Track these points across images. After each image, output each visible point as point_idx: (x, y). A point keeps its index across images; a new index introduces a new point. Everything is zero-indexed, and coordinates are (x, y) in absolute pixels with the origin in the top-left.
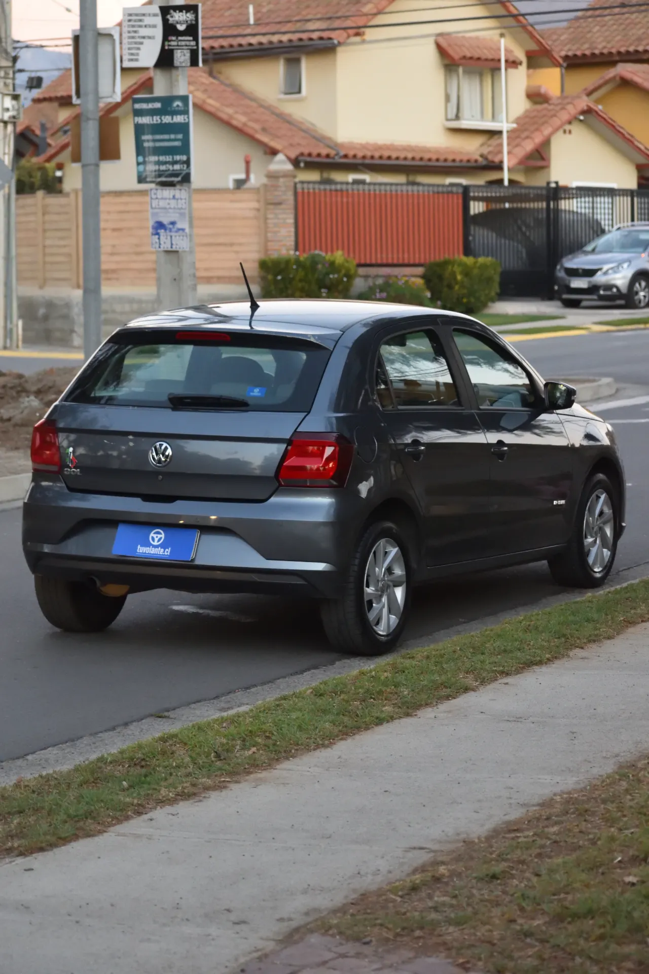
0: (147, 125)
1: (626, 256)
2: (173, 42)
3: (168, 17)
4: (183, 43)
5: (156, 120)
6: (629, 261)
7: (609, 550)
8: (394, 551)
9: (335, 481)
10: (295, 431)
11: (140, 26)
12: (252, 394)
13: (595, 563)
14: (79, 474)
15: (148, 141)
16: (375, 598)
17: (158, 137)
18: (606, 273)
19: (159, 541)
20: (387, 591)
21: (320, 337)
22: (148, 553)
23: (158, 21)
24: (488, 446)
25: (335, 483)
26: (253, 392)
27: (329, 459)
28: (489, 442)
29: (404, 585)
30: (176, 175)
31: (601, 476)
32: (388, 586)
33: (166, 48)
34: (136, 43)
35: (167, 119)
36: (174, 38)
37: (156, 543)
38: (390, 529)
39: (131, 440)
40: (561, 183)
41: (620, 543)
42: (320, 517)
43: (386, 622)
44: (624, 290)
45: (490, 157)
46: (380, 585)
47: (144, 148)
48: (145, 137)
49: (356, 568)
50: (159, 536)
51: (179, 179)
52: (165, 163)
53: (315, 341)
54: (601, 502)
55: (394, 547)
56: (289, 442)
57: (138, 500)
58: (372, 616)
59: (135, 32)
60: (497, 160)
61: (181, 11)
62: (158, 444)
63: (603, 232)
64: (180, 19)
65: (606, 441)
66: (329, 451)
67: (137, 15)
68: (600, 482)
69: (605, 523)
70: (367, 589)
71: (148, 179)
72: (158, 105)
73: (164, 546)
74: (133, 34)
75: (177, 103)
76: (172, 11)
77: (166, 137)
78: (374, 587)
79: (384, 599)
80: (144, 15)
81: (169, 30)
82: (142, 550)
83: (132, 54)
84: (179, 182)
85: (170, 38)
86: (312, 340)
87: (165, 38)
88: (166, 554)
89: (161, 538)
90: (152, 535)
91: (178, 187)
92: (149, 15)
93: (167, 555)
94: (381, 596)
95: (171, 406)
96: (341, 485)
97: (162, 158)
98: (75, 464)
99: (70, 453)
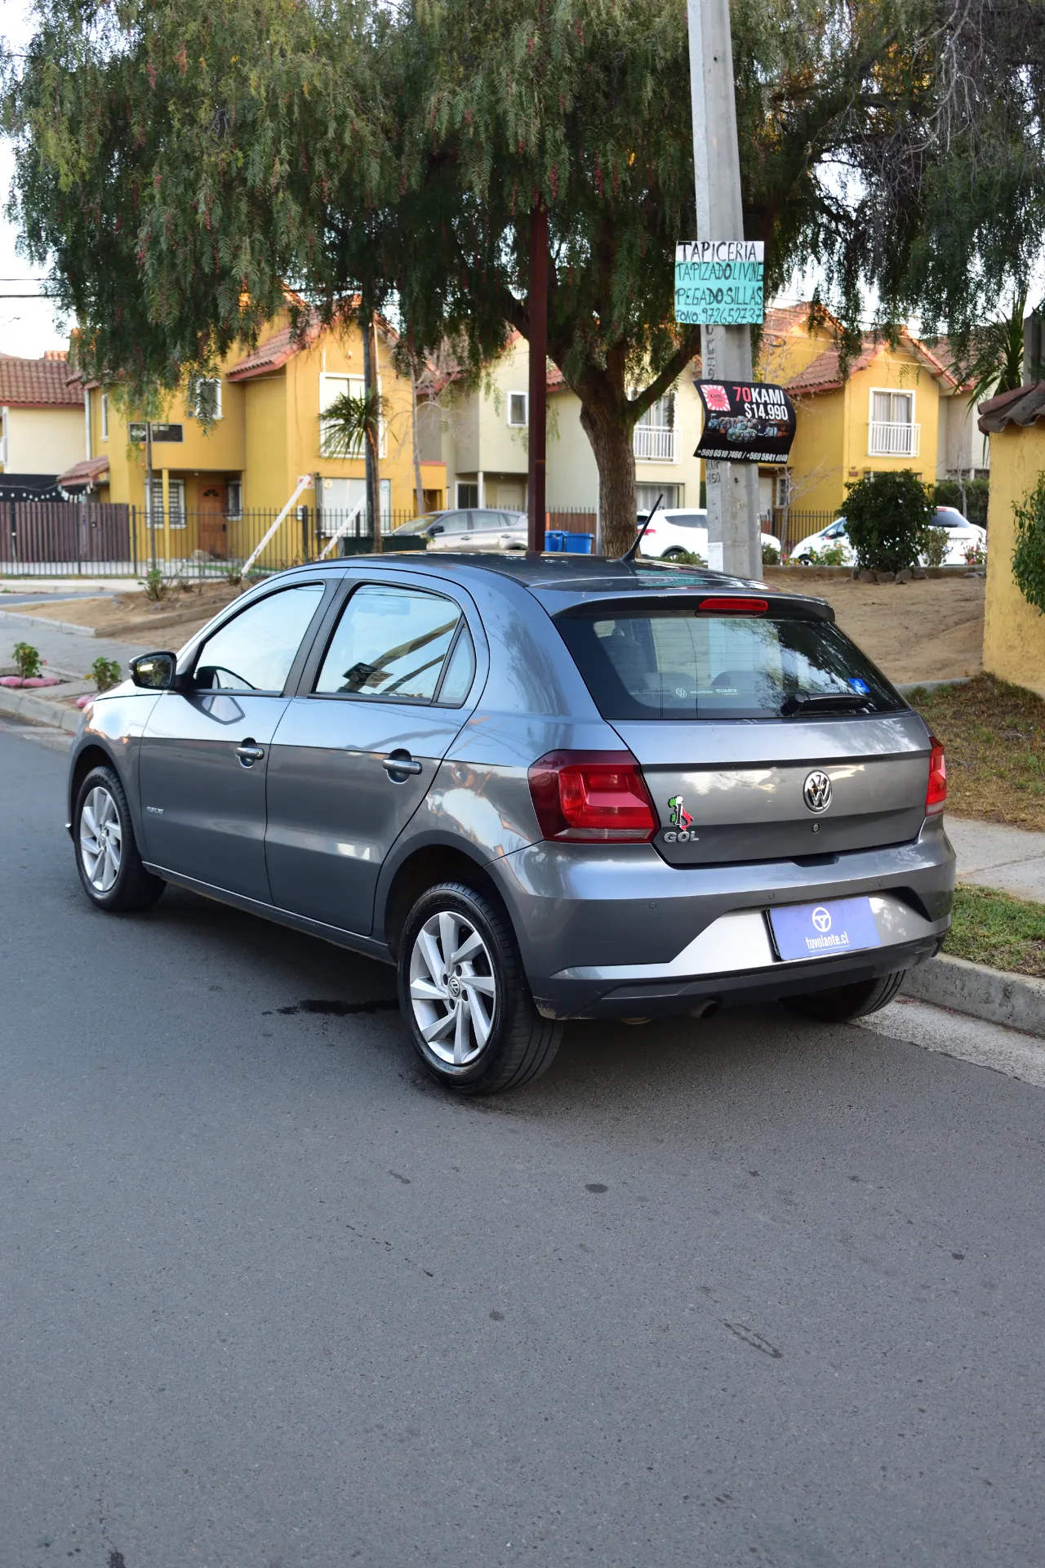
19: (827, 925)
22: (816, 949)
26: (856, 686)
37: (824, 930)
50: (824, 917)
62: (814, 777)
73: (836, 931)
89: (828, 921)
90: (814, 918)
93: (846, 943)
98: (690, 824)
99: (680, 805)
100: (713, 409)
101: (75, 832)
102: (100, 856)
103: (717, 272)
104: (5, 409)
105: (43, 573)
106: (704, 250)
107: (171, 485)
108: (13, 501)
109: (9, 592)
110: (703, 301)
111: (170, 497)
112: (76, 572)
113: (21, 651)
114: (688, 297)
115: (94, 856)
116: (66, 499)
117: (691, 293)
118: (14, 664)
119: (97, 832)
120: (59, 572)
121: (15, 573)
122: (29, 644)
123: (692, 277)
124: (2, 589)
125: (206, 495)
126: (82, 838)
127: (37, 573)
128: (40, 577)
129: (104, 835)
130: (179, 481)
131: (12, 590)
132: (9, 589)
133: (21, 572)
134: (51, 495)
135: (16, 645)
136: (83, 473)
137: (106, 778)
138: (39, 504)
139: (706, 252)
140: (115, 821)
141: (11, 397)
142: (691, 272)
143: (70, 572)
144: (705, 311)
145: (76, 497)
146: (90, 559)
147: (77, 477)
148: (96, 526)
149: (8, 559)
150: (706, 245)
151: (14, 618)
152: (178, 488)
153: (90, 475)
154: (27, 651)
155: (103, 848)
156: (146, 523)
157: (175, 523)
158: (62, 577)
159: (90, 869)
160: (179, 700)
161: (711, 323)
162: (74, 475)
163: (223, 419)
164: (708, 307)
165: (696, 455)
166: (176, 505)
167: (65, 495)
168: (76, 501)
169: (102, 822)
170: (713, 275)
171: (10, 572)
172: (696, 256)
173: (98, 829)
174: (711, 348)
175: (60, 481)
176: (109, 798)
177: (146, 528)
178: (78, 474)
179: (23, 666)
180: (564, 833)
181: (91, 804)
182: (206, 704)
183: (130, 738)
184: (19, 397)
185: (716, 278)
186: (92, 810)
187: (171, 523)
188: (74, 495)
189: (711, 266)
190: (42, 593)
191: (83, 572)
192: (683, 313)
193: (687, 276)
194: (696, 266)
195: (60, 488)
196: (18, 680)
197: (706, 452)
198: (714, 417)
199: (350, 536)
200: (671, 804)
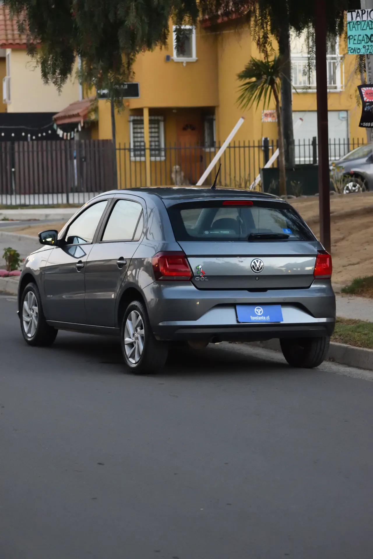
14: (206, 280)
22: (258, 320)
26: (286, 231)
37: (259, 314)
50: (260, 310)
56: (317, 256)
62: (255, 261)
73: (264, 315)
82: (253, 318)
90: (255, 310)
93: (269, 320)
98: (205, 275)
99: (200, 268)
100: (368, 100)
101: (20, 315)
102: (30, 322)
103: (370, 26)
104: (8, 51)
105: (37, 203)
106: (362, 14)
107: (151, 122)
108: (13, 140)
109: (8, 220)
110: (363, 42)
111: (151, 132)
112: (65, 201)
113: (8, 253)
114: (355, 40)
115: (27, 323)
116: (61, 136)
117: (356, 38)
118: (4, 263)
119: (28, 311)
120: (51, 202)
121: (14, 203)
122: (14, 248)
123: (357, 29)
124: (2, 217)
125: (185, 129)
126: (24, 316)
127: (32, 203)
128: (34, 207)
129: (32, 312)
130: (160, 118)
131: (10, 218)
132: (7, 217)
133: (18, 203)
134: (47, 133)
135: (5, 249)
136: (75, 112)
137: (32, 287)
138: (35, 142)
139: (363, 15)
140: (36, 306)
141: (14, 40)
142: (356, 26)
143: (60, 202)
144: (364, 47)
145: (69, 134)
146: (77, 190)
147: (70, 117)
148: (85, 160)
149: (8, 191)
150: (364, 12)
151: (7, 235)
152: (158, 124)
153: (81, 114)
154: (12, 253)
155: (31, 318)
156: (130, 156)
157: (155, 156)
158: (53, 206)
159: (26, 329)
160: (60, 249)
161: (368, 53)
162: (67, 114)
163: (197, 61)
164: (366, 45)
165: (361, 126)
166: (157, 139)
167: (60, 132)
168: (69, 138)
169: (31, 307)
170: (368, 27)
171: (9, 203)
172: (358, 17)
173: (29, 310)
174: (369, 67)
175: (56, 120)
176: (34, 295)
177: (130, 161)
178: (71, 113)
179: (9, 263)
180: (161, 278)
181: (27, 301)
182: (70, 251)
183: (41, 268)
184: (21, 40)
185: (370, 29)
186: (27, 303)
187: (151, 155)
188: (67, 132)
189: (366, 23)
190: (35, 220)
191: (71, 201)
192: (352, 49)
193: (354, 29)
194: (359, 23)
195: (55, 126)
196: (5, 272)
197: (365, 124)
198: (368, 105)
199: (307, 163)
200: (197, 268)
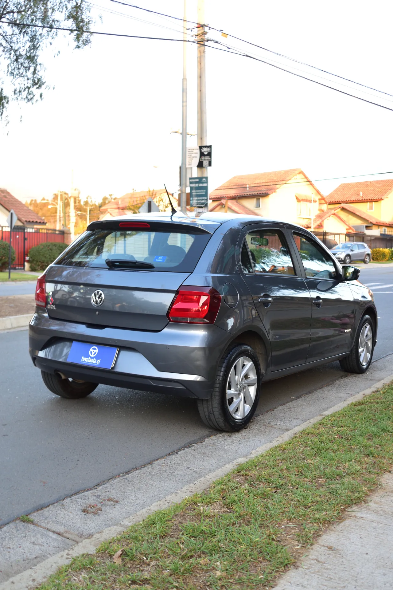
0: (194, 187)
1: (344, 250)
2: (203, 158)
3: (202, 150)
4: (206, 159)
5: (197, 185)
6: (345, 251)
7: (370, 354)
8: (249, 364)
9: (207, 319)
10: (181, 285)
11: (192, 153)
12: (157, 260)
13: (363, 361)
14: (54, 308)
15: (194, 192)
16: (235, 396)
17: (198, 191)
18: (338, 255)
19: (94, 354)
20: (243, 390)
21: (205, 226)
23: (198, 151)
24: (312, 299)
25: (207, 321)
26: (158, 259)
27: (204, 304)
28: (312, 297)
29: (256, 385)
30: (203, 204)
31: (367, 316)
32: (245, 387)
33: (201, 160)
34: (191, 159)
35: (200, 185)
36: (203, 157)
37: (92, 356)
38: (247, 351)
39: (82, 289)
40: (327, 232)
41: (375, 348)
42: (197, 344)
43: (242, 411)
44: (343, 259)
45: (308, 225)
46: (239, 387)
47: (193, 195)
48: (193, 191)
49: (221, 378)
50: (95, 351)
51: (204, 205)
52: (199, 200)
53: (201, 228)
54: (367, 330)
55: (250, 362)
56: (177, 292)
57: (83, 327)
58: (231, 408)
59: (191, 155)
60: (310, 226)
61: (206, 148)
62: (96, 292)
63: (337, 244)
64: (205, 150)
65: (369, 299)
66: (204, 299)
67: (191, 149)
68: (367, 319)
69: (368, 340)
70: (229, 391)
71: (194, 206)
72: (197, 180)
73: (96, 358)
74: (190, 156)
75: (204, 179)
76: (203, 148)
77: (200, 191)
78: (235, 389)
79: (242, 396)
80: (193, 149)
81: (202, 154)
82: (84, 360)
83: (189, 163)
84: (204, 206)
85: (202, 157)
86: (200, 227)
87: (200, 157)
88: (97, 363)
89: (96, 353)
90: (91, 350)
91: (204, 208)
92: (195, 149)
94: (239, 394)
95: (108, 267)
96: (211, 322)
97: (199, 198)
98: (53, 302)
99: (51, 295)
